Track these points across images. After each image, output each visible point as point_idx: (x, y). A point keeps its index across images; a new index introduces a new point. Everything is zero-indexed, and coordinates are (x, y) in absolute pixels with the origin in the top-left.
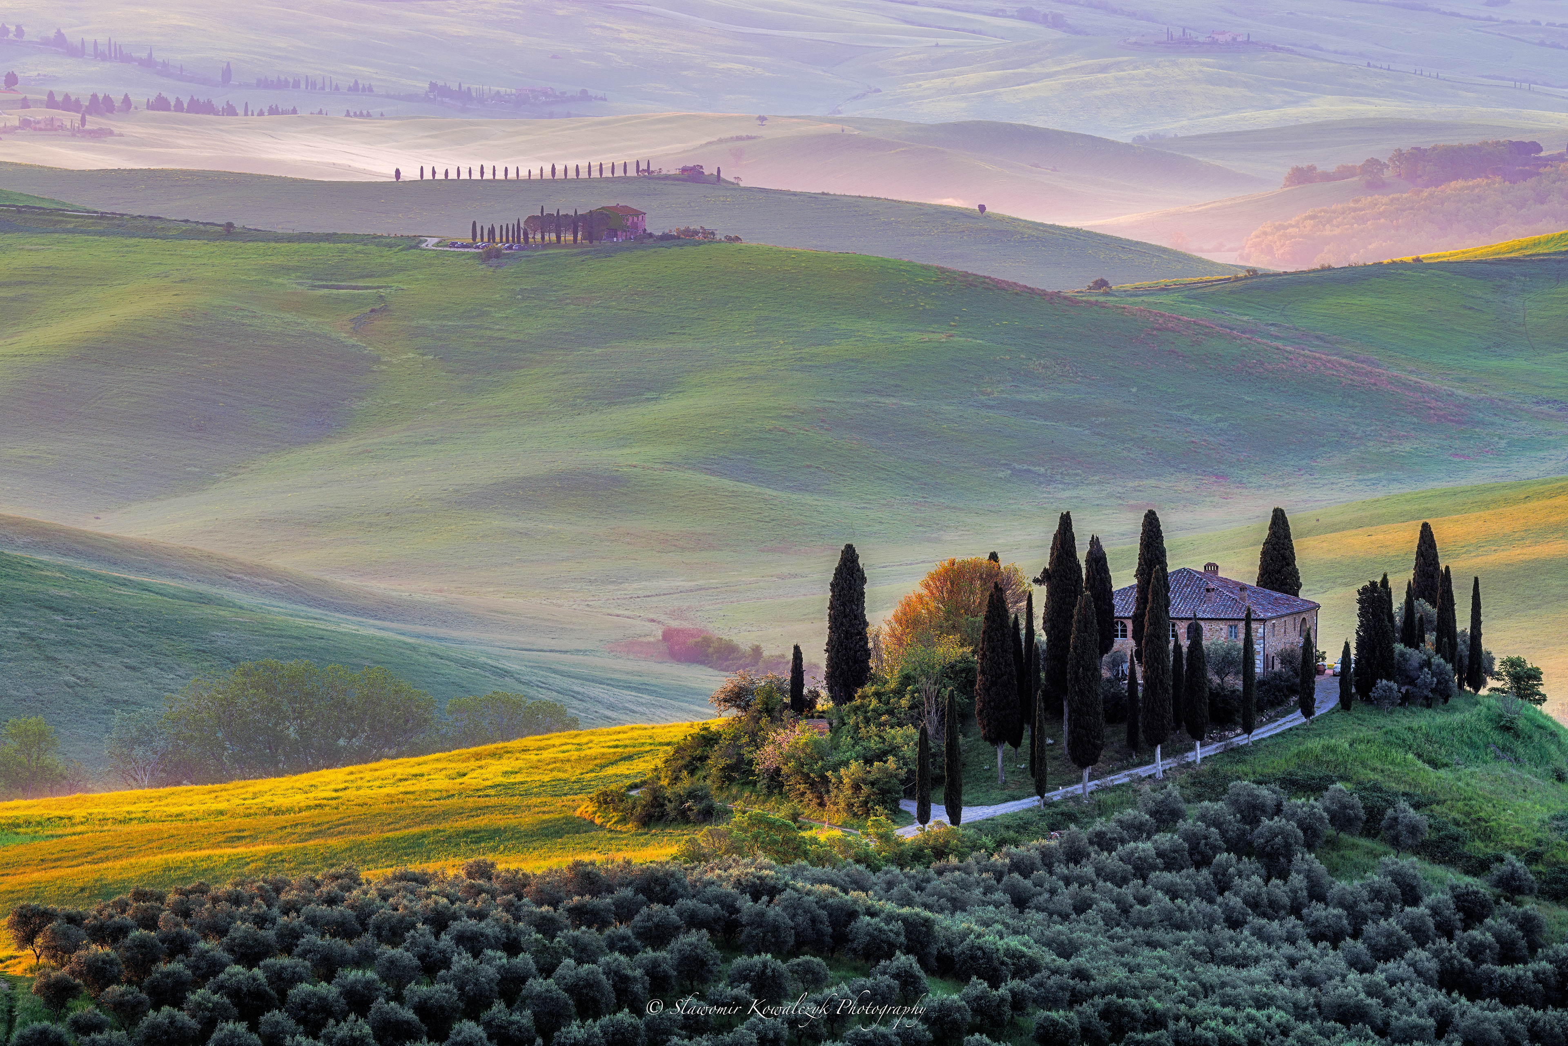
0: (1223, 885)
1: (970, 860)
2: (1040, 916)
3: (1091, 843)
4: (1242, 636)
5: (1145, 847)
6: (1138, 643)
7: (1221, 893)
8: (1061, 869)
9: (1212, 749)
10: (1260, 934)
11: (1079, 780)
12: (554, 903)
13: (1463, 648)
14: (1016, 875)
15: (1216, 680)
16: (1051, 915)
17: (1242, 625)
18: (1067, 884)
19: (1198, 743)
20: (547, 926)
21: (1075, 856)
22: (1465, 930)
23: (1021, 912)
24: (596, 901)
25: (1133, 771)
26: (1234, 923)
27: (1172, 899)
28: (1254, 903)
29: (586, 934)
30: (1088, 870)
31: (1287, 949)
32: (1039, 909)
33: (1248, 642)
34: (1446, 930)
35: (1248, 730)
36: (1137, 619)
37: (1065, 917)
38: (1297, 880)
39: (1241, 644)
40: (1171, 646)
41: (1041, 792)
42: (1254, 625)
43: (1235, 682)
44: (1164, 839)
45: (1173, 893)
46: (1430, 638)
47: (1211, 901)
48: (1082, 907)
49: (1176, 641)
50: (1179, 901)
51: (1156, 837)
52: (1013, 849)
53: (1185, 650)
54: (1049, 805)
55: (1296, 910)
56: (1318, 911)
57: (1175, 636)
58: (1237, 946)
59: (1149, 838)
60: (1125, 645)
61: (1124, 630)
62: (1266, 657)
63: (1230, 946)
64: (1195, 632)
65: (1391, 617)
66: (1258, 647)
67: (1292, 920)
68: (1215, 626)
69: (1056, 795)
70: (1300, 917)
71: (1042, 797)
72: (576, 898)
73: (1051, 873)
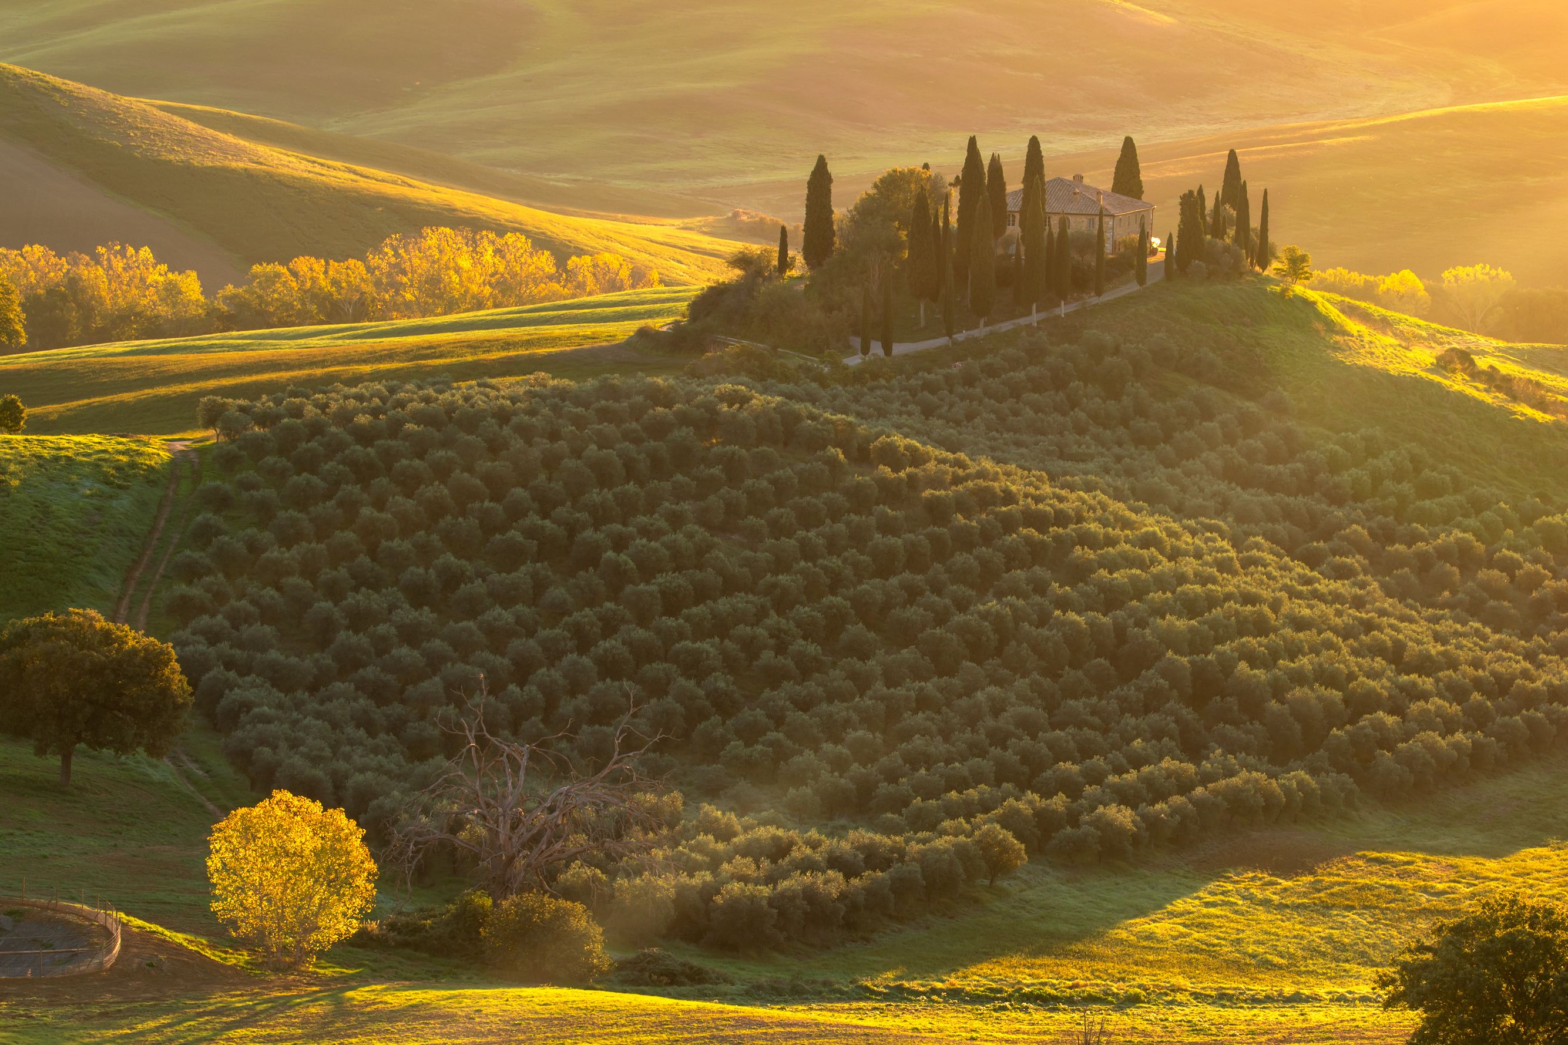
0: (1074, 404)
1: (894, 382)
2: (940, 422)
3: (982, 371)
4: (1097, 227)
5: (1020, 375)
6: (1023, 230)
7: (1072, 409)
8: (960, 389)
9: (1072, 307)
10: (1097, 438)
11: (977, 327)
12: (587, 407)
13: (1255, 238)
14: (926, 393)
15: (1077, 257)
16: (948, 422)
17: (1097, 219)
18: (962, 400)
19: (1063, 303)
20: (579, 422)
21: (969, 380)
22: (1244, 439)
23: (927, 419)
24: (617, 405)
25: (1017, 321)
26: (1081, 431)
27: (1036, 413)
28: (1095, 417)
29: (608, 428)
30: (978, 391)
31: (1116, 450)
32: (940, 417)
33: (1101, 231)
34: (1230, 438)
35: (1099, 294)
36: (1022, 212)
37: (958, 423)
38: (1126, 400)
39: (1096, 232)
40: (1046, 233)
41: (949, 334)
42: (1106, 219)
43: (1091, 260)
44: (1034, 370)
45: (1037, 409)
46: (1231, 232)
47: (1064, 414)
48: (970, 417)
49: (1050, 228)
50: (1040, 414)
51: (1029, 368)
52: (926, 374)
53: (1056, 236)
54: (955, 343)
55: (1125, 422)
56: (1139, 423)
57: (1050, 225)
58: (1079, 447)
59: (1024, 369)
60: (1014, 230)
61: (1014, 221)
62: (1114, 243)
63: (1075, 448)
64: (1064, 224)
65: (1203, 216)
66: (1108, 235)
67: (1121, 430)
68: (1079, 219)
69: (960, 337)
70: (1127, 426)
71: (951, 337)
72: (603, 402)
73: (951, 392)
